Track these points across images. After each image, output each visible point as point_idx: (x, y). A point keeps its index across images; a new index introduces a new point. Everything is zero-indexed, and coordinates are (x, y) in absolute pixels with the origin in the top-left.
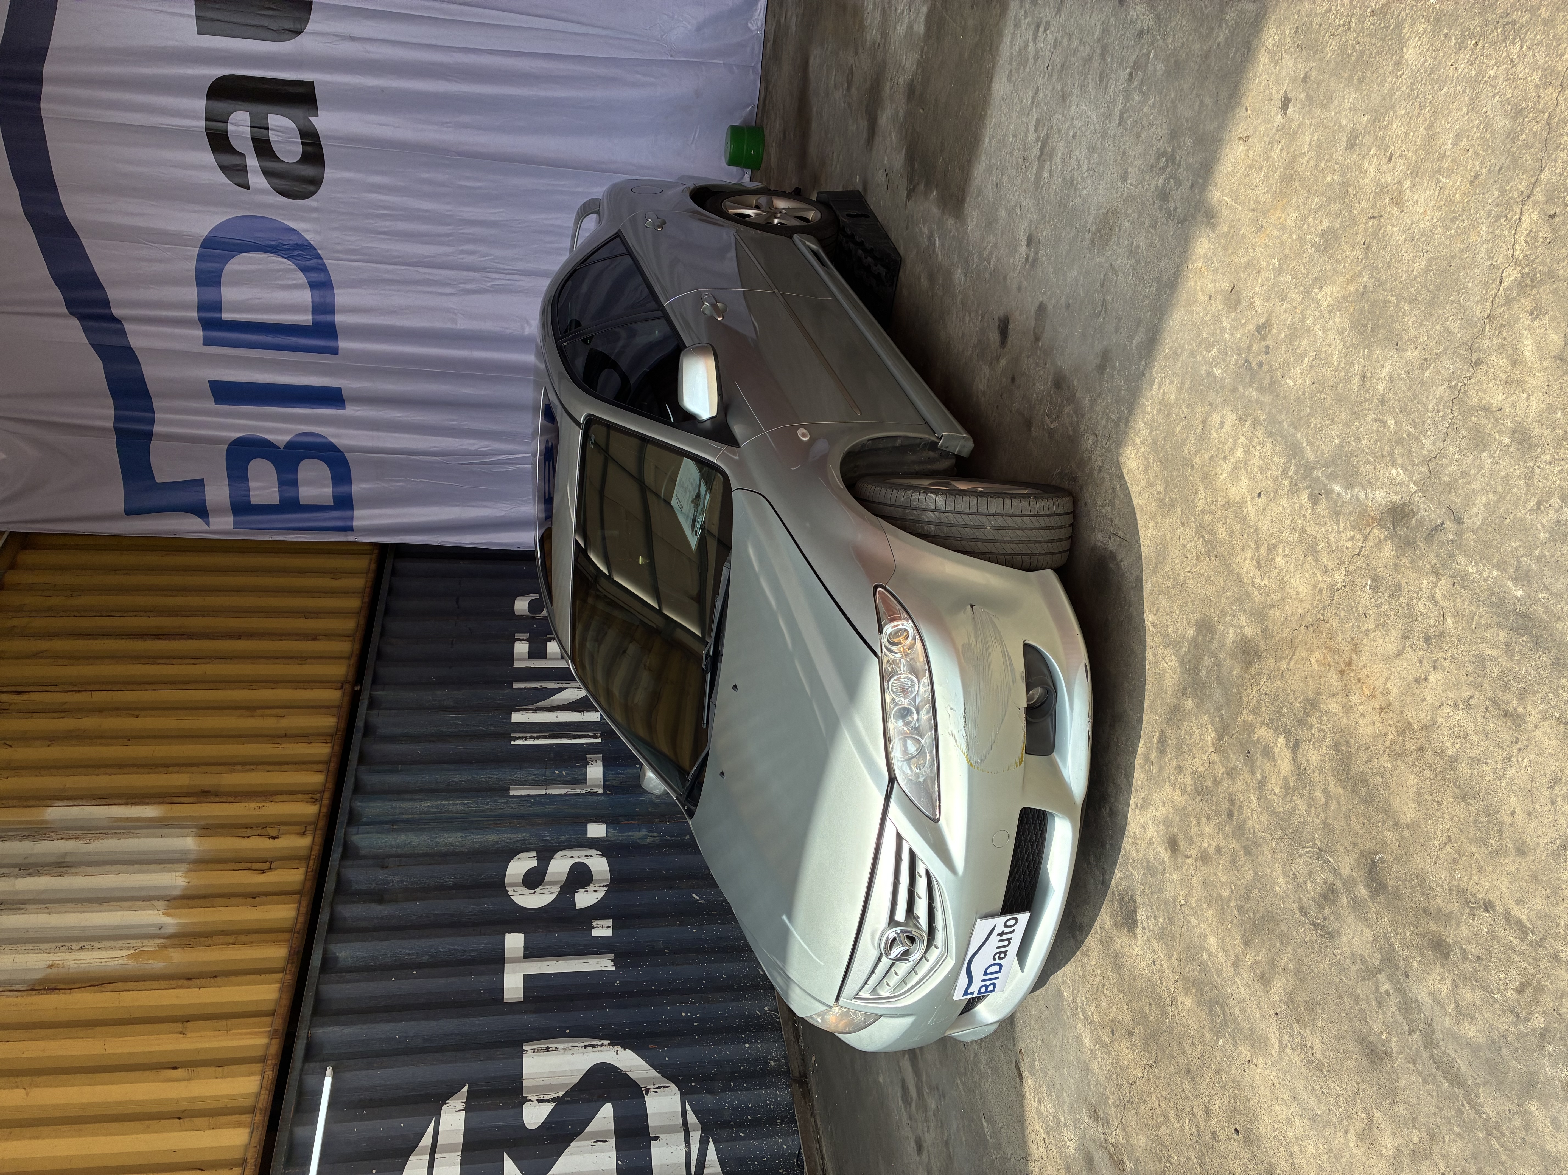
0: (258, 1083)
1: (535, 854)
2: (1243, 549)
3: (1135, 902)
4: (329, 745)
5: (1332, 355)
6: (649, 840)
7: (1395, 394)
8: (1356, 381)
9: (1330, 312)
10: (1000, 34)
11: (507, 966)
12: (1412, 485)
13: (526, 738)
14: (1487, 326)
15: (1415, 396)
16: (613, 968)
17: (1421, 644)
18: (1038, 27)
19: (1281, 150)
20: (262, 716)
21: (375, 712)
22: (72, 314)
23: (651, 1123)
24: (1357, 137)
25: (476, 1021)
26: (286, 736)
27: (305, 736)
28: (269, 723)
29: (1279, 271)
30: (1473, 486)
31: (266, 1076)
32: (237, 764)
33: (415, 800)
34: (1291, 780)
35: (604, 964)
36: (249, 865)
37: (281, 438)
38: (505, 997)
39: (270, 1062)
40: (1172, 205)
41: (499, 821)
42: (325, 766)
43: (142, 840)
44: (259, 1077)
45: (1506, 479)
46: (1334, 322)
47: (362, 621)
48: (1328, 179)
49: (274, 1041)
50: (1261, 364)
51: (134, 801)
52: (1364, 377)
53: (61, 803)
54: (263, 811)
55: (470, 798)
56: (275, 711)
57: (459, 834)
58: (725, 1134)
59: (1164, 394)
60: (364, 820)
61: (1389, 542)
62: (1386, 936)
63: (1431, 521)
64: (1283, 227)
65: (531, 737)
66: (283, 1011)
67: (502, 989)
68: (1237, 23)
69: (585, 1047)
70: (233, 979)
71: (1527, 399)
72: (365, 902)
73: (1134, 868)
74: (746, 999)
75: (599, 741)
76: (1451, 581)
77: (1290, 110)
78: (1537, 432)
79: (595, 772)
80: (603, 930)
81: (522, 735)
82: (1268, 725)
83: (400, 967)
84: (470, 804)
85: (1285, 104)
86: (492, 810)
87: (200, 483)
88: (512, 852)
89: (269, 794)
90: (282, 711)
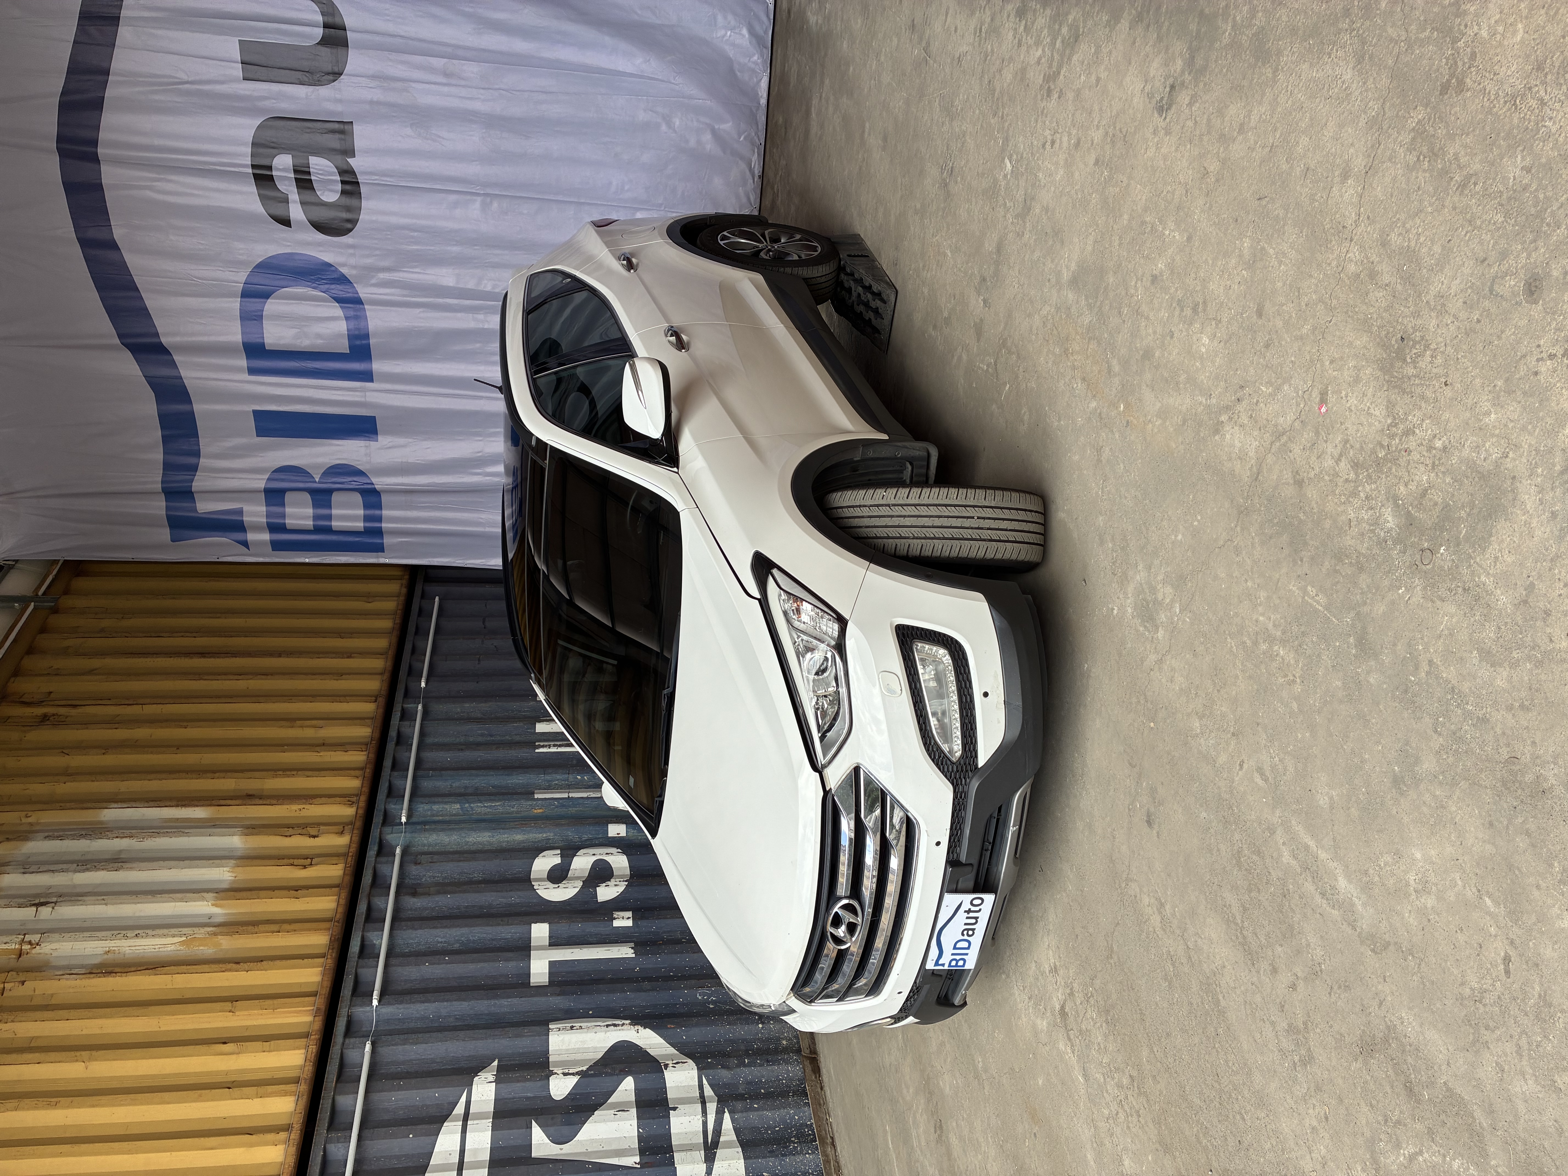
0: (303, 1056)
1: (559, 852)
4: (365, 753)
13: (549, 746)
16: (634, 956)
20: (302, 727)
21: (407, 723)
22: (124, 345)
23: (670, 1095)
25: (504, 1002)
26: (324, 744)
27: (342, 745)
28: (308, 733)
31: (310, 1050)
33: (446, 803)
35: (625, 952)
36: (291, 861)
39: (313, 1037)
41: (524, 822)
42: (362, 772)
43: (191, 838)
44: (303, 1051)
47: (394, 640)
49: (317, 1018)
51: (184, 803)
53: (116, 805)
54: (304, 813)
55: (497, 801)
56: (313, 722)
57: (487, 834)
58: (739, 1105)
65: (554, 746)
66: (325, 991)
67: (528, 975)
69: (607, 1026)
70: (278, 963)
80: (623, 921)
81: (546, 744)
84: (498, 807)
86: (517, 812)
87: (240, 513)
88: (537, 850)
89: (309, 798)
90: (320, 723)
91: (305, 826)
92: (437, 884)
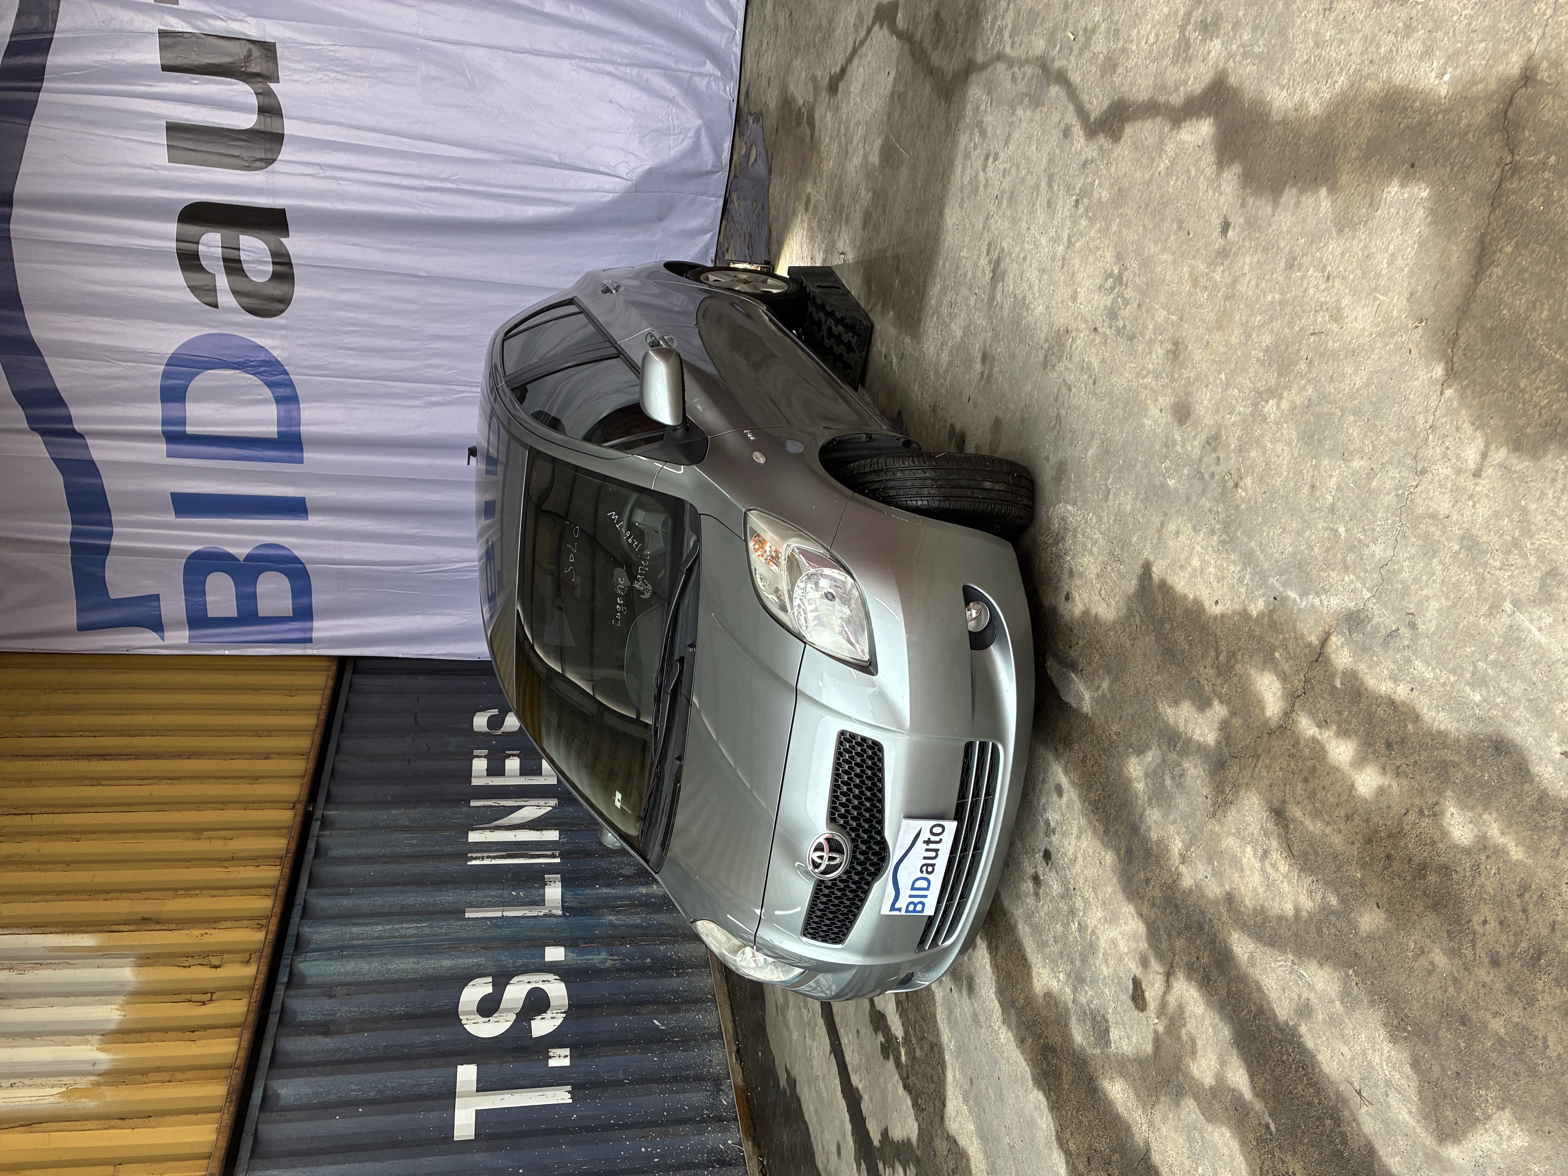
1: (490, 979)
2: (1203, 657)
3: (1107, 1021)
4: (278, 868)
5: (1280, 465)
6: (609, 963)
7: (1344, 502)
8: (1306, 490)
9: (1277, 424)
10: (951, 163)
11: (458, 1100)
12: (1365, 591)
13: (483, 858)
14: (1431, 437)
15: (1364, 505)
16: (571, 1101)
17: (1383, 751)
18: (987, 158)
19: (1223, 271)
20: (210, 838)
21: (327, 832)
22: (32, 429)
24: (1295, 259)
25: (423, 1161)
26: (233, 859)
27: (254, 860)
28: (216, 846)
29: (1227, 385)
30: (1425, 592)
32: (181, 889)
33: (367, 925)
34: (1261, 890)
35: (560, 1096)
36: (188, 997)
37: (241, 552)
38: (455, 1134)
40: (1120, 324)
41: (453, 946)
42: (273, 890)
43: (77, 971)
45: (1457, 584)
46: (1282, 434)
47: (318, 738)
48: (1269, 298)
50: (1212, 475)
51: (71, 929)
52: (1313, 487)
54: (206, 939)
55: (424, 922)
56: (222, 833)
57: (412, 960)
59: (1120, 504)
60: (312, 946)
61: (1346, 648)
62: (1364, 1053)
63: (1386, 627)
64: (1227, 343)
65: (488, 857)
66: (220, 1152)
67: (452, 1127)
68: (1177, 154)
70: (168, 1119)
71: (1474, 506)
72: (310, 1034)
73: (1105, 985)
74: (709, 1132)
75: (558, 860)
76: (1410, 686)
77: (1230, 233)
78: (1485, 539)
79: (554, 892)
80: (560, 1059)
81: (479, 855)
82: (1234, 835)
83: (345, 1105)
84: (424, 927)
85: (1226, 227)
86: (446, 934)
87: (156, 598)
88: (465, 979)
89: (213, 921)
90: (230, 833)
91: (206, 955)
92: (353, 1021)
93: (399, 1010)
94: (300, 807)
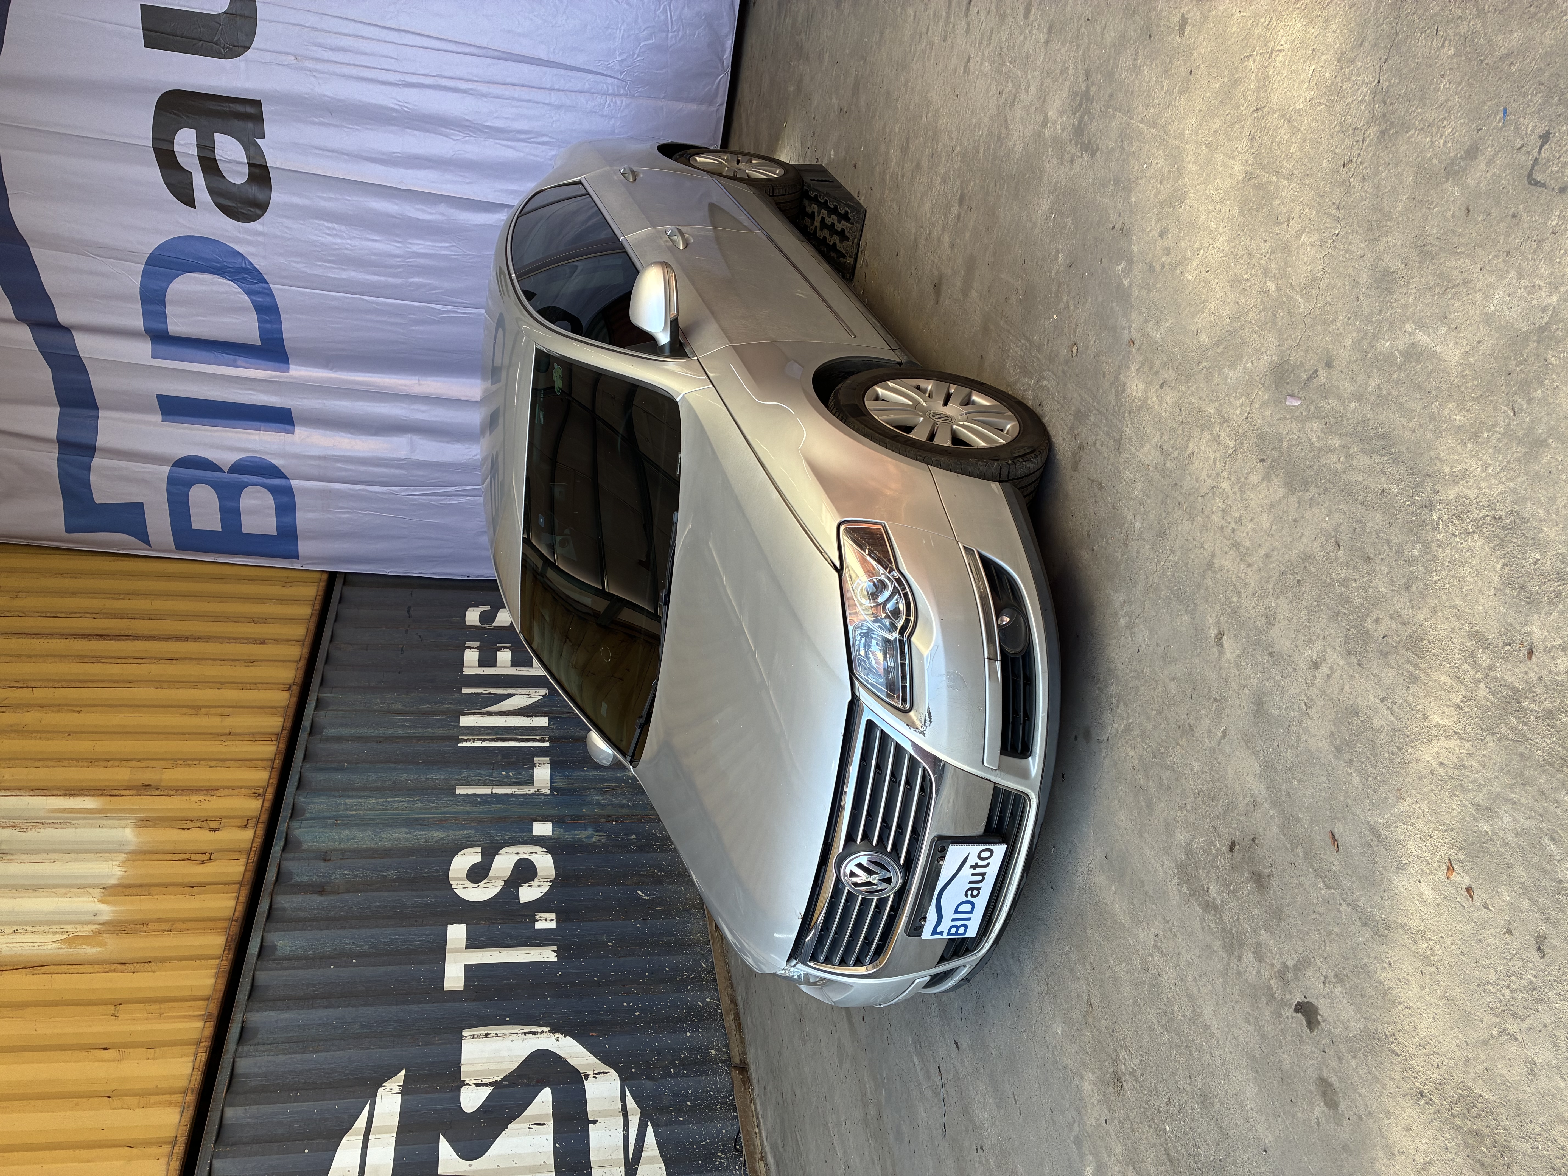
0: (191, 1065)
1: (479, 849)
4: (274, 743)
6: (595, 839)
11: (448, 956)
13: (474, 740)
16: (556, 959)
20: (207, 715)
21: (322, 713)
22: (21, 320)
23: (590, 1107)
25: (415, 1008)
26: (230, 734)
27: (251, 735)
28: (213, 722)
31: (198, 1058)
32: (181, 759)
33: (361, 797)
35: (546, 955)
36: (188, 856)
37: (225, 459)
38: (445, 985)
39: (202, 1044)
40: (1086, 139)
41: (444, 819)
42: (270, 763)
43: (78, 830)
44: (190, 1059)
47: (312, 627)
49: (208, 1024)
51: (72, 792)
54: (205, 805)
55: (415, 796)
56: (220, 710)
57: (404, 830)
58: (664, 1119)
60: (308, 815)
65: (479, 740)
66: (219, 995)
67: (443, 979)
69: (525, 1033)
70: (168, 964)
72: (305, 894)
74: (688, 990)
75: (547, 744)
79: (542, 774)
80: (546, 922)
81: (470, 737)
83: (340, 956)
84: (415, 801)
86: (437, 808)
87: (141, 506)
88: (455, 849)
89: (210, 790)
90: (227, 711)
91: (205, 820)
92: (348, 882)
93: (391, 874)
94: (296, 689)
